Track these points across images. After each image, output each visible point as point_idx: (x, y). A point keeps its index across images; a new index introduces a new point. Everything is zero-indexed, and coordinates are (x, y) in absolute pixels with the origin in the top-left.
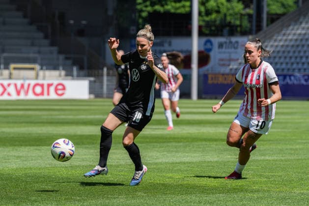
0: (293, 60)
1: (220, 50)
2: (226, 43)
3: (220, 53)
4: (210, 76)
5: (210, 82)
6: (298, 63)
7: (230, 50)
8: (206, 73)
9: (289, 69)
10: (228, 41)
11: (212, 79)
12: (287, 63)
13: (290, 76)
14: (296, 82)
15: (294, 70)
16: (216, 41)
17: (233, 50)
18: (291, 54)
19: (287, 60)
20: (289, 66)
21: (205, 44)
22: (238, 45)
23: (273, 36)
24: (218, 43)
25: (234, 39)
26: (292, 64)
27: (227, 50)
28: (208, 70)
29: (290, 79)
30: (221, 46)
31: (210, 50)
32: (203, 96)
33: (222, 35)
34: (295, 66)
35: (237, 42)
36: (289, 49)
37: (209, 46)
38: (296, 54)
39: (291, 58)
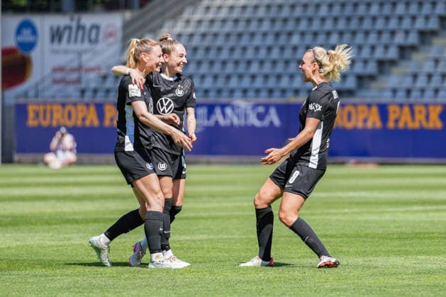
0: (230, 68)
1: (56, 46)
2: (70, 28)
3: (56, 52)
4: (31, 109)
5: (32, 122)
6: (241, 77)
7: (79, 46)
8: (22, 101)
9: (219, 91)
10: (74, 24)
11: (37, 115)
12: (216, 77)
13: (223, 106)
14: (236, 121)
15: (232, 92)
16: (45, 23)
17: (86, 45)
18: (224, 55)
19: (217, 68)
20: (220, 83)
21: (19, 32)
22: (97, 35)
23: (181, 12)
24: (52, 29)
25: (88, 20)
26: (228, 77)
27: (72, 46)
28: (26, 94)
29: (224, 114)
30: (57, 35)
31: (31, 46)
32: (16, 157)
33: (59, 10)
34: (234, 83)
35: (97, 27)
36: (220, 42)
37: (26, 36)
38: (237, 55)
39: (224, 63)
